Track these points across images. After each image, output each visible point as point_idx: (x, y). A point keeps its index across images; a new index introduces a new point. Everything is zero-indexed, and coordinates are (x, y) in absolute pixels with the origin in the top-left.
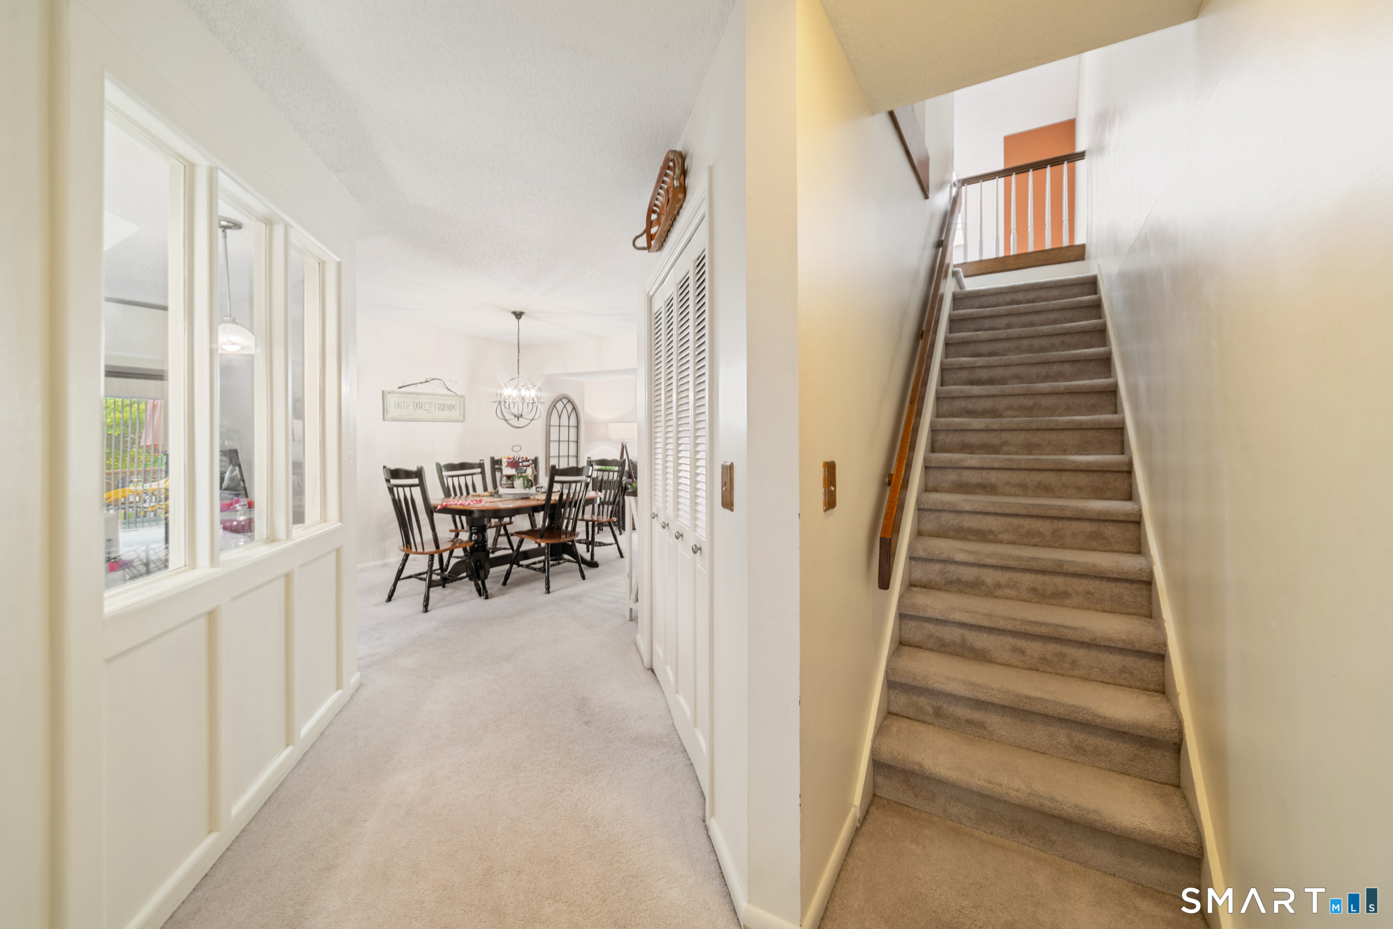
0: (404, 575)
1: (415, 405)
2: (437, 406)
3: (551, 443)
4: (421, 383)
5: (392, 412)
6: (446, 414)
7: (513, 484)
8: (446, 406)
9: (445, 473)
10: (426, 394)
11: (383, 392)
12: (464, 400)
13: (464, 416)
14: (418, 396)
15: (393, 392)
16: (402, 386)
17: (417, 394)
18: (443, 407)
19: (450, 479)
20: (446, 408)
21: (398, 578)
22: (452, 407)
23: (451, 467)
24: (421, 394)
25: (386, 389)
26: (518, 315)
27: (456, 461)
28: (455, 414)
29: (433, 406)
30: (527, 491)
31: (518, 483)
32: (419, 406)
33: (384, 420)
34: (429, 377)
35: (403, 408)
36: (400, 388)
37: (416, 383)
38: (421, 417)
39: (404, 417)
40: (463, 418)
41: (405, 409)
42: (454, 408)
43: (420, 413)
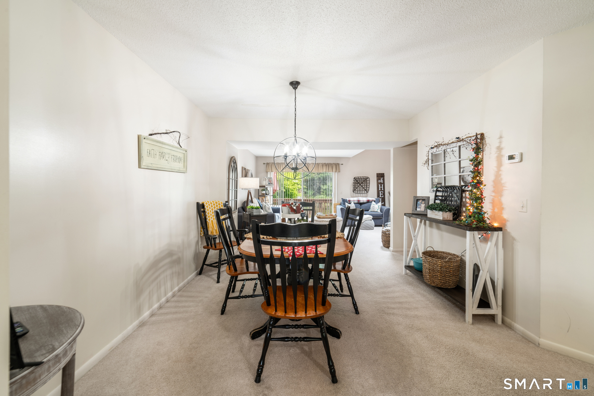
1: (160, 154)
2: (172, 157)
3: (230, 191)
4: (164, 133)
5: (146, 159)
6: (176, 165)
8: (177, 158)
11: (139, 137)
12: (187, 153)
13: (186, 168)
14: (163, 146)
15: (146, 139)
16: (151, 133)
17: (161, 143)
18: (175, 159)
20: (177, 160)
24: (164, 144)
25: (141, 134)
26: (295, 84)
28: (181, 166)
29: (170, 157)
32: (162, 155)
33: (140, 167)
34: (170, 130)
35: (152, 157)
36: (151, 135)
37: (160, 133)
38: (162, 167)
39: (154, 165)
40: (186, 170)
41: (154, 157)
42: (181, 160)
43: (163, 163)
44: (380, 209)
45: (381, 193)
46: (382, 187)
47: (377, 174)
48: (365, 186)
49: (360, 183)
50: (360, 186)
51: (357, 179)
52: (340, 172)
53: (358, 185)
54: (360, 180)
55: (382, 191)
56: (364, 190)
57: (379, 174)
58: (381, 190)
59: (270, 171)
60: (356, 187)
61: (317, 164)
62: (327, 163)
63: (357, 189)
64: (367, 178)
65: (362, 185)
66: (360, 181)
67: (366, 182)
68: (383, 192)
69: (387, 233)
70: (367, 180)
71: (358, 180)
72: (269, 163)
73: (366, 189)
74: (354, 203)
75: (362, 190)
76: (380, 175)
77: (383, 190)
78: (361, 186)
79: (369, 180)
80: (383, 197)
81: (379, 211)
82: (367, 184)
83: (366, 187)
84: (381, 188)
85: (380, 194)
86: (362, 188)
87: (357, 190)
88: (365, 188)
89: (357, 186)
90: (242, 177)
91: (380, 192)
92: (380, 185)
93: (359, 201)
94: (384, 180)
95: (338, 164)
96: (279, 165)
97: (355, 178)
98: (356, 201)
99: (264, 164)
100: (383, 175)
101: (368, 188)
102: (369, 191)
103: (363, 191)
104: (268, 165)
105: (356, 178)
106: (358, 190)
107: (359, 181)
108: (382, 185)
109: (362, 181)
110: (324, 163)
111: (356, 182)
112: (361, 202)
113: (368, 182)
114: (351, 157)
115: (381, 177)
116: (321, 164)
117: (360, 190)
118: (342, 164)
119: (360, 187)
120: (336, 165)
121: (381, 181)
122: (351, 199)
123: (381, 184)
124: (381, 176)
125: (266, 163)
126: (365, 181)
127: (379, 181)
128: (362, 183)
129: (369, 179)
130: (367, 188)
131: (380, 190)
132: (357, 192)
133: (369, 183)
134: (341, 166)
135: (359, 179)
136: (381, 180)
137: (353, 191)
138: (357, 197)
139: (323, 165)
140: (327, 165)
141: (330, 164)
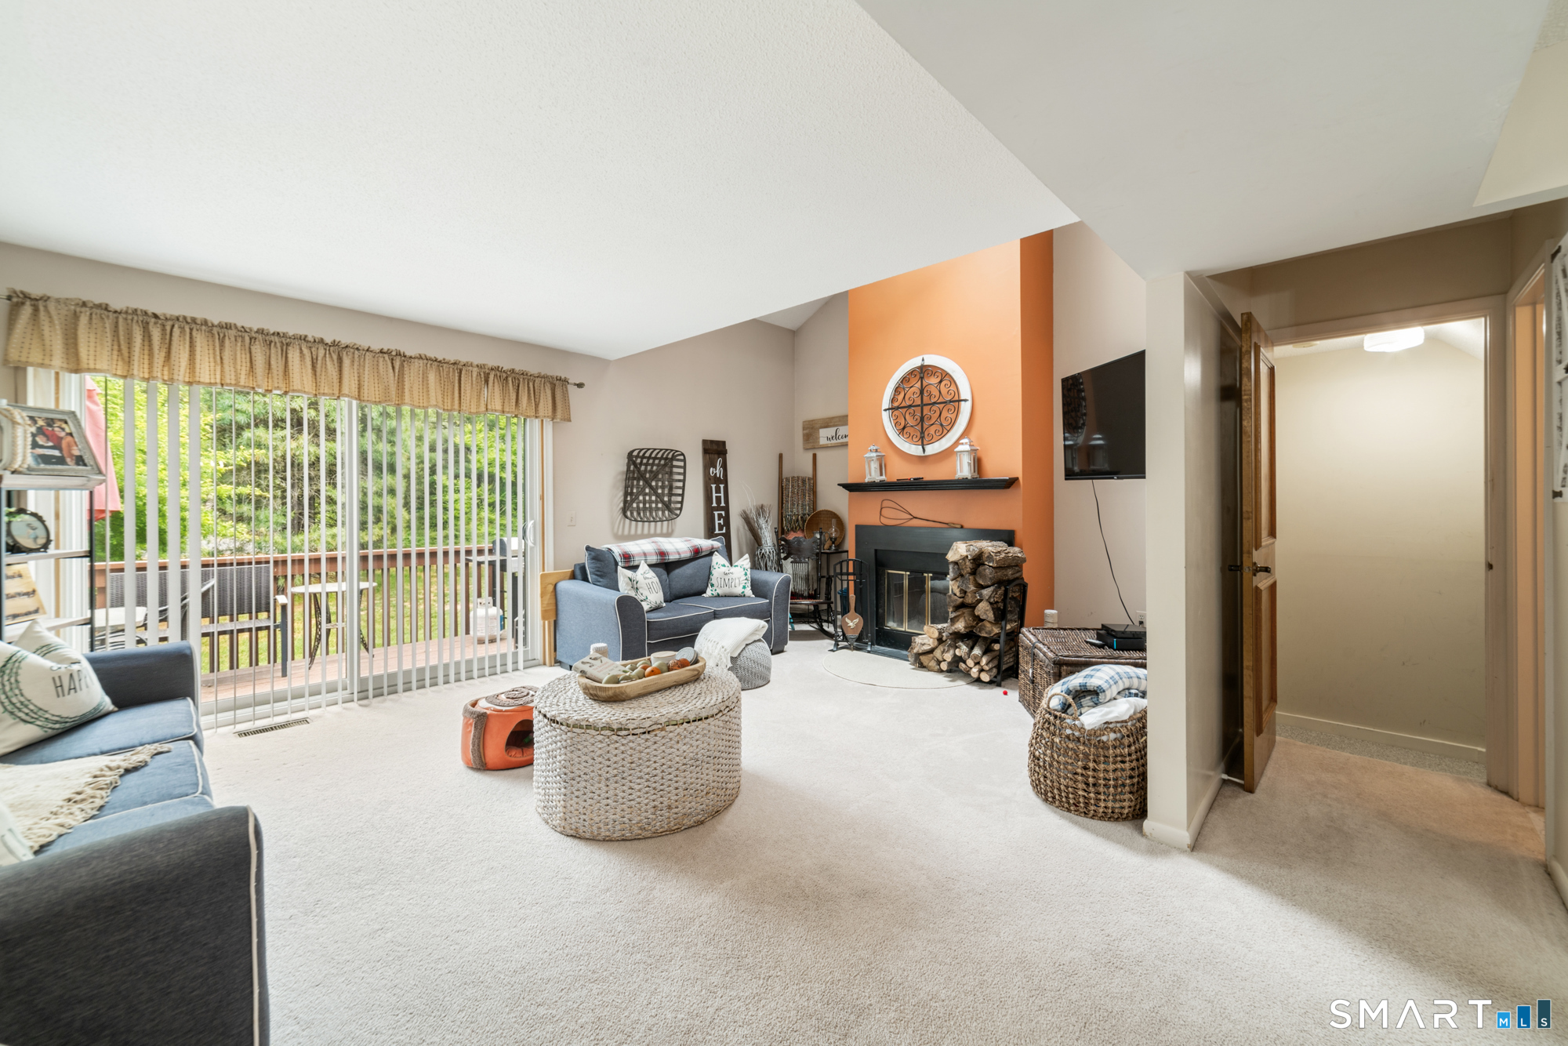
44: (749, 584)
45: (719, 519)
46: (722, 495)
47: (705, 442)
48: (666, 491)
49: (648, 476)
50: (647, 491)
51: (639, 461)
52: (568, 420)
53: (641, 483)
54: (647, 465)
55: (722, 509)
56: (660, 505)
57: (712, 442)
58: (719, 508)
60: (632, 494)
62: (507, 366)
63: (638, 504)
64: (673, 458)
65: (654, 484)
66: (649, 468)
67: (671, 473)
68: (723, 513)
69: (1104, 738)
70: (675, 463)
71: (641, 463)
73: (670, 500)
74: (650, 566)
75: (654, 505)
76: (715, 447)
77: (723, 504)
78: (651, 487)
79: (682, 464)
80: (724, 531)
81: (748, 592)
82: (671, 481)
83: (671, 494)
84: (718, 499)
85: (717, 522)
86: (654, 498)
87: (635, 505)
88: (666, 499)
89: (635, 491)
91: (716, 513)
92: (714, 486)
93: (662, 554)
94: (724, 466)
95: (564, 382)
96: (156, 333)
97: (630, 454)
98: (651, 554)
100: (721, 448)
101: (679, 499)
102: (681, 509)
103: (657, 509)
105: (635, 453)
106: (641, 505)
107: (643, 468)
108: (722, 486)
109: (655, 468)
110: (496, 364)
111: (633, 472)
112: (673, 557)
113: (679, 474)
114: (613, 356)
115: (716, 456)
116: (475, 370)
117: (647, 505)
118: (580, 385)
119: (646, 494)
120: (551, 383)
121: (718, 471)
122: (633, 547)
123: (717, 481)
124: (715, 451)
126: (667, 469)
127: (711, 469)
128: (655, 476)
129: (684, 460)
130: (674, 498)
131: (714, 505)
132: (635, 514)
133: (681, 477)
135: (645, 461)
136: (718, 468)
137: (624, 511)
138: (649, 536)
139: (487, 375)
140: (510, 379)
141: (523, 374)
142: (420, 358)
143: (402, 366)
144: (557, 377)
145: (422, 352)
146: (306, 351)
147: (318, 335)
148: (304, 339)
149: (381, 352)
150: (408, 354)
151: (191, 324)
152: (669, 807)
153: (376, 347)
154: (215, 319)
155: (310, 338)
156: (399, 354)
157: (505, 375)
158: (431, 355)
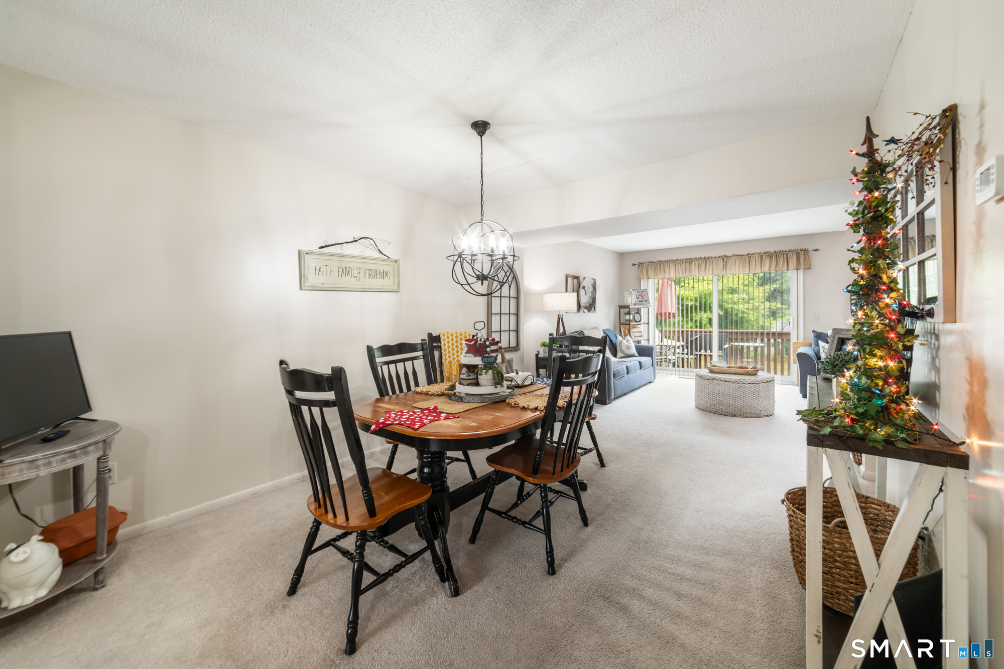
0: (317, 543)
1: (341, 270)
2: (367, 271)
3: (493, 316)
4: (347, 243)
5: (312, 279)
6: (377, 282)
7: (477, 378)
8: (378, 272)
9: (379, 360)
10: (354, 257)
11: (299, 252)
12: (399, 266)
13: (399, 285)
14: (344, 259)
15: (312, 253)
16: (323, 245)
17: (343, 256)
18: (373, 274)
19: (385, 368)
20: (378, 276)
21: (308, 551)
22: (384, 274)
23: (387, 350)
24: (347, 256)
25: (304, 248)
26: (480, 127)
27: (392, 342)
28: (388, 283)
29: (362, 272)
30: (499, 389)
31: (486, 378)
32: (345, 271)
33: (301, 289)
34: (357, 236)
35: (325, 274)
36: (322, 247)
37: (341, 243)
38: (348, 286)
39: (326, 285)
40: (397, 288)
41: (328, 275)
42: (386, 275)
43: (347, 281)
52: (809, 268)
59: (645, 277)
61: (748, 254)
62: (772, 250)
72: (643, 263)
90: (566, 291)
95: (806, 251)
96: (662, 266)
99: (634, 265)
104: (641, 266)
110: (766, 250)
116: (757, 256)
118: (816, 250)
120: (797, 253)
125: (637, 264)
134: (815, 257)
139: (761, 256)
140: (773, 256)
141: (780, 252)
142: (734, 255)
143: (727, 260)
144: (800, 249)
145: (734, 253)
146: (696, 262)
147: (700, 256)
148: (696, 258)
149: (720, 257)
150: (728, 256)
151: (669, 261)
152: (714, 405)
153: (717, 256)
154: (675, 258)
155: (697, 258)
156: (725, 256)
157: (771, 255)
158: (738, 254)
